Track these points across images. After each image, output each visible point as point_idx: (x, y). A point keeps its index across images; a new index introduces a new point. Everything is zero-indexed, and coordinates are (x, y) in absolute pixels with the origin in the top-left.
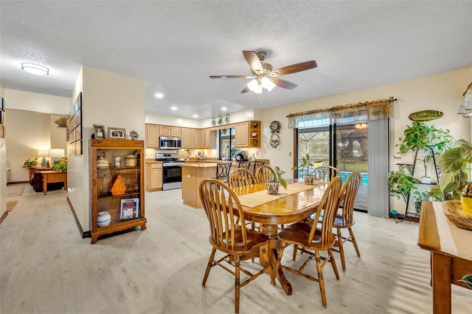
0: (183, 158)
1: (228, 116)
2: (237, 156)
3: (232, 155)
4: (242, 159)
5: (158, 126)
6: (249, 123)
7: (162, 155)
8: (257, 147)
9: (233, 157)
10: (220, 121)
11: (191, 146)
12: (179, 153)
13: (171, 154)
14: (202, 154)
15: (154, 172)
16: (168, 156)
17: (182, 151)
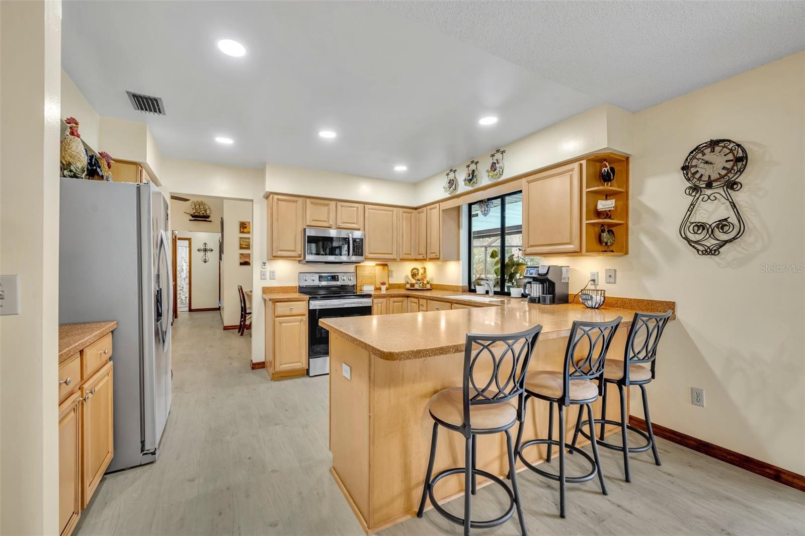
0: (371, 284)
1: (498, 156)
2: (530, 283)
3: (507, 277)
4: (549, 297)
5: (300, 200)
6: (581, 165)
7: (316, 277)
8: (612, 251)
9: (510, 284)
10: (472, 178)
11: (391, 252)
12: (360, 270)
13: (338, 276)
14: (420, 274)
15: (284, 325)
16: (331, 281)
17: (369, 266)
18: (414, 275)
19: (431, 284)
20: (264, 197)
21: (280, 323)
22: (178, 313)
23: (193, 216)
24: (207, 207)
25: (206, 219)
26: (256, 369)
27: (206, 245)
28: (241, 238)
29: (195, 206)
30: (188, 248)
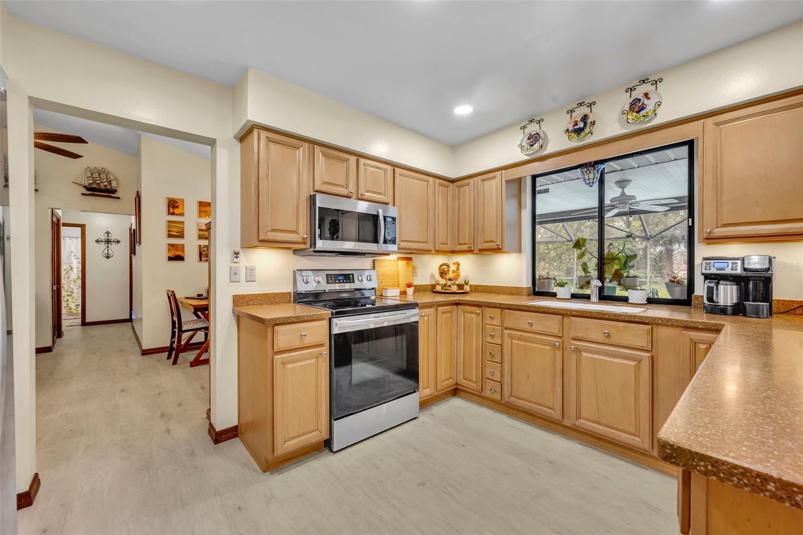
5: (305, 145)
7: (322, 278)
10: (583, 127)
11: (426, 241)
12: (379, 267)
13: (353, 274)
14: (451, 272)
15: (289, 366)
16: (343, 282)
17: (391, 261)
18: (443, 274)
19: (471, 286)
20: (235, 137)
21: (284, 364)
22: (64, 328)
23: (87, 189)
24: (112, 178)
25: (110, 195)
26: (222, 441)
27: (110, 235)
28: (169, 221)
29: (92, 175)
30: (80, 239)
